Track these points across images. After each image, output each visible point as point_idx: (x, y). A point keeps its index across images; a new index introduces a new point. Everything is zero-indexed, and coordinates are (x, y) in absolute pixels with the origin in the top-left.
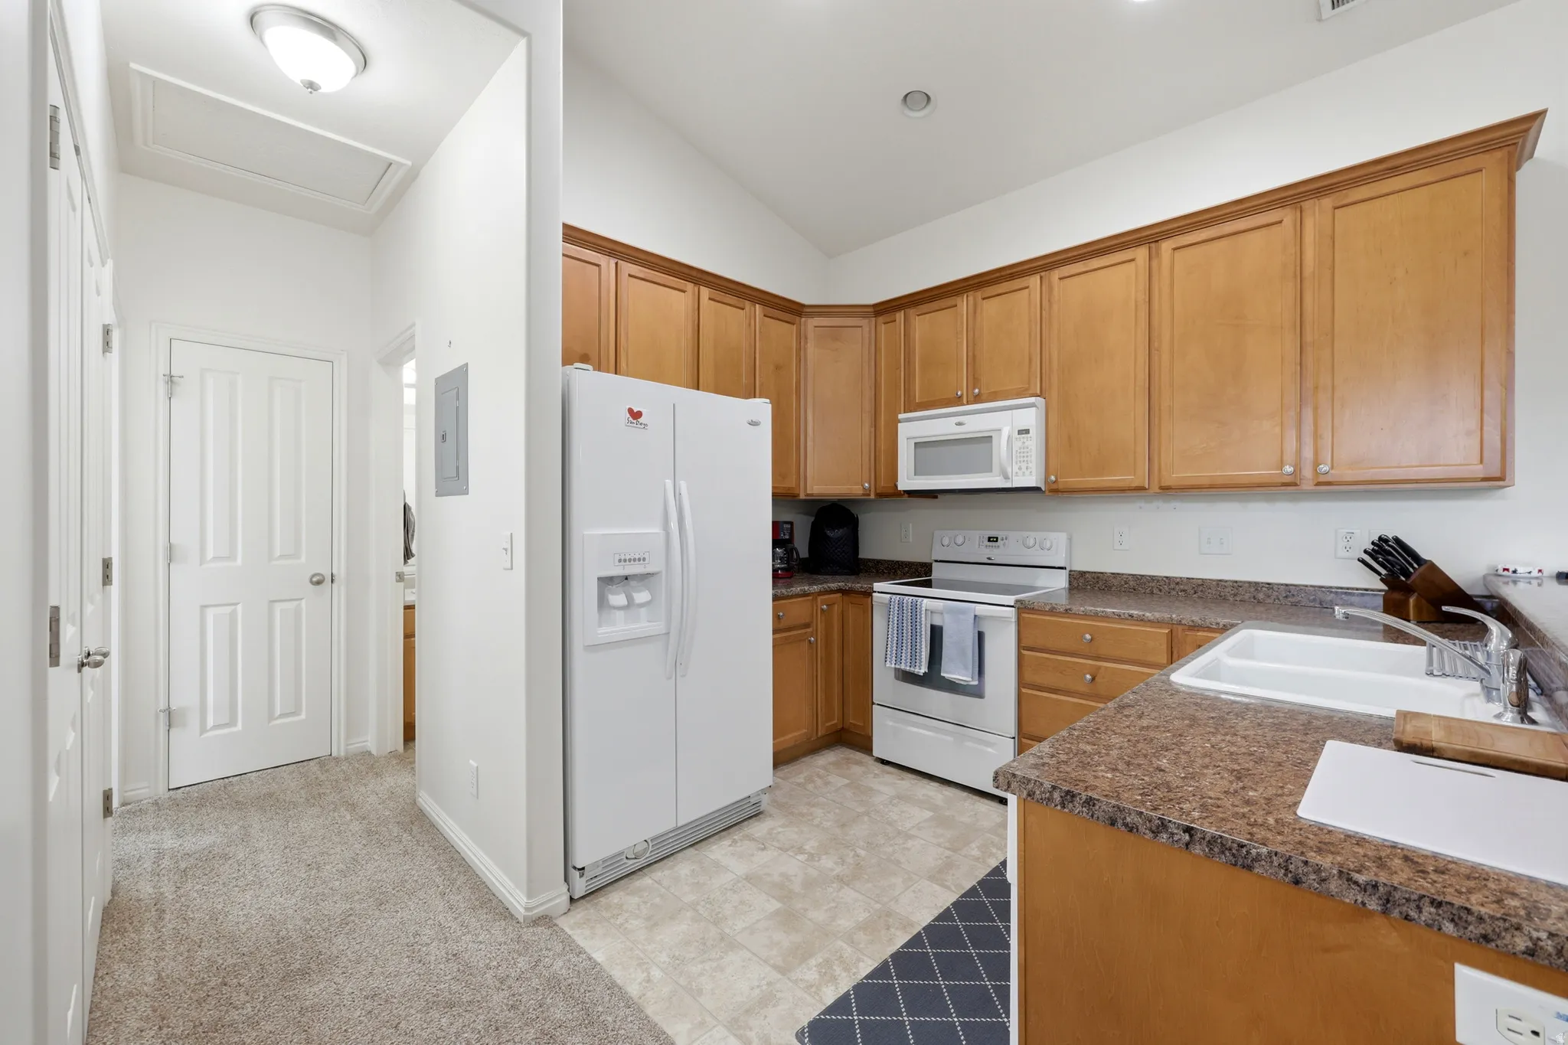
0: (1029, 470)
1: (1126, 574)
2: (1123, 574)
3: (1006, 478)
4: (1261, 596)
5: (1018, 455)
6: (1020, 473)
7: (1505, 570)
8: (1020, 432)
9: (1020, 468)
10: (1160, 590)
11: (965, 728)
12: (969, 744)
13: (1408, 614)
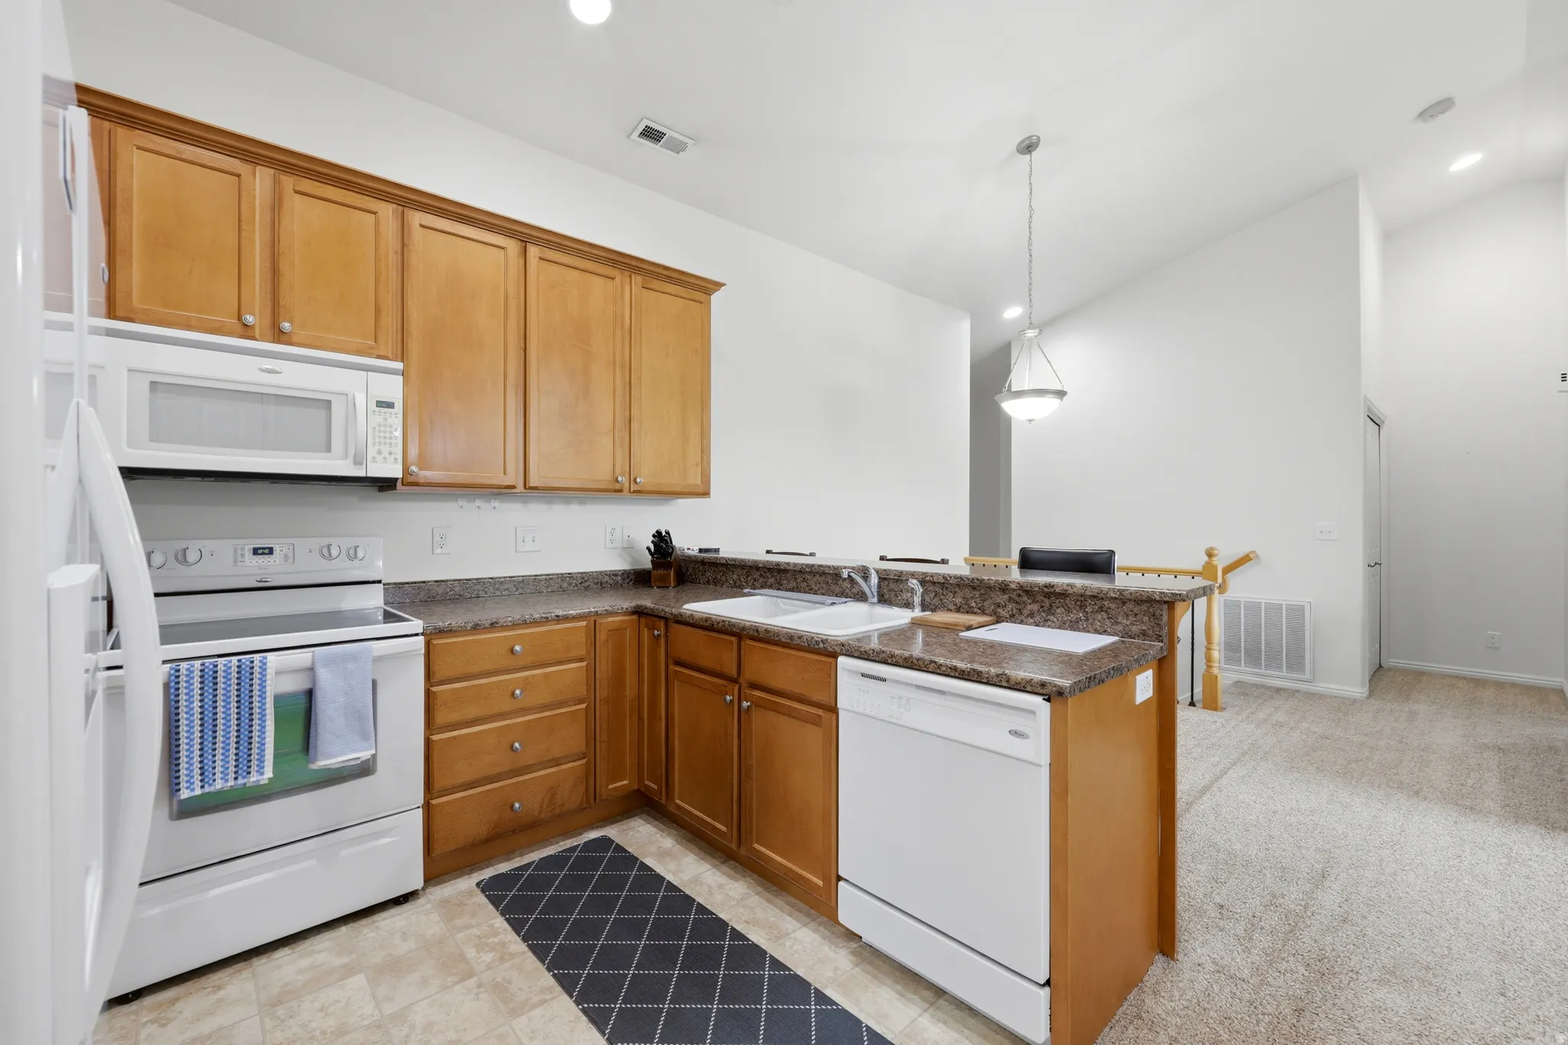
0: (393, 456)
1: (451, 581)
2: (447, 581)
3: (358, 461)
4: (565, 585)
5: (377, 434)
6: (379, 458)
7: (689, 549)
8: (381, 404)
9: (379, 452)
10: (486, 593)
11: (342, 831)
12: (344, 853)
13: (670, 584)
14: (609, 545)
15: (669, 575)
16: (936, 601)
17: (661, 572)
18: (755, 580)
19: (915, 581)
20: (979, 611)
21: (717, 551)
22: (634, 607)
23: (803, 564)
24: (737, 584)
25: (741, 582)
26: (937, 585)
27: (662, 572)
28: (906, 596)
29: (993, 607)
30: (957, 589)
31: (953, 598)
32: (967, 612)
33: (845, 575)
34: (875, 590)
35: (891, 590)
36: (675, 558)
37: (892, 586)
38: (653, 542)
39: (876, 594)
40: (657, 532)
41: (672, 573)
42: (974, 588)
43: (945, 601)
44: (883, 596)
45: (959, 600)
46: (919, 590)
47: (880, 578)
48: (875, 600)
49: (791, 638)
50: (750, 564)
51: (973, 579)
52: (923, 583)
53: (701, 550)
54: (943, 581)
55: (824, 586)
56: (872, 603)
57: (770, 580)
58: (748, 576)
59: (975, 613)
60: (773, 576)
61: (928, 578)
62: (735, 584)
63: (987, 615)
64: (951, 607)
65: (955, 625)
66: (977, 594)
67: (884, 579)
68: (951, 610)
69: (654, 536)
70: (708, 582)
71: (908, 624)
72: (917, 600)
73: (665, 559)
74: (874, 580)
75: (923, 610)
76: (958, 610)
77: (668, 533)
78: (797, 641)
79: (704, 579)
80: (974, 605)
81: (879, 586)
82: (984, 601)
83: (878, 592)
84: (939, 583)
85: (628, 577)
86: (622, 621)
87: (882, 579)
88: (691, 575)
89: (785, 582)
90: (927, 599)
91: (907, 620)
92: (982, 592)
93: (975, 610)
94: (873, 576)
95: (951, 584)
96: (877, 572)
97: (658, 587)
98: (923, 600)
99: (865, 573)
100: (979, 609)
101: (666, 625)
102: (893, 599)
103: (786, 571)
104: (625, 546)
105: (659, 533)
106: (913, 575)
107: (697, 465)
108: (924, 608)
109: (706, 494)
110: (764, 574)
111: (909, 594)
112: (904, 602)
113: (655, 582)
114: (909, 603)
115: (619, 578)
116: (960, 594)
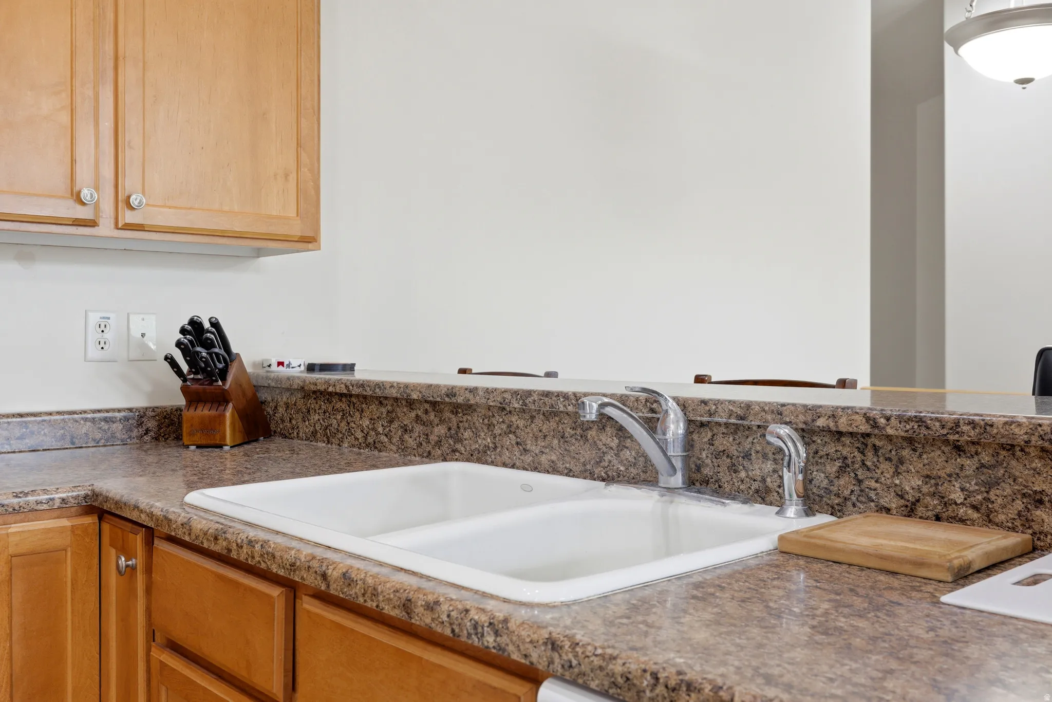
7: (277, 364)
13: (224, 437)
14: (94, 352)
15: (222, 416)
16: (845, 484)
17: (204, 412)
18: (406, 430)
19: (784, 430)
20: (976, 515)
21: (349, 368)
22: (86, 497)
23: (505, 391)
24: (370, 440)
25: (378, 434)
26: (847, 440)
27: (206, 412)
28: (761, 468)
29: (1019, 505)
30: (906, 453)
31: (897, 473)
32: (938, 518)
33: (591, 413)
34: (676, 452)
35: (718, 455)
36: (236, 381)
37: (723, 443)
38: (179, 344)
39: (678, 464)
40: (192, 322)
41: (228, 414)
42: (958, 449)
43: (873, 484)
44: (698, 469)
45: (911, 483)
46: (798, 452)
47: (689, 422)
48: (678, 480)
49: (407, 605)
50: (394, 393)
51: (957, 423)
52: (807, 433)
53: (311, 368)
54: (864, 428)
55: (556, 442)
56: (669, 489)
57: (436, 430)
58: (391, 422)
59: (962, 521)
60: (442, 421)
61: (821, 422)
62: (365, 438)
63: (999, 525)
64: (894, 503)
65: (920, 564)
66: (970, 464)
67: (702, 425)
68: (888, 510)
69: (183, 331)
70: (314, 433)
71: (769, 553)
72: (791, 480)
73: (211, 384)
74: (675, 427)
75: (809, 511)
76: (910, 511)
77: (215, 325)
78: (422, 618)
79: (305, 429)
80: (958, 496)
81: (689, 444)
82: (989, 486)
83: (686, 459)
84: (851, 434)
85: (140, 424)
86: (48, 531)
87: (693, 426)
88: (283, 421)
89: (467, 434)
90: (820, 478)
91: (764, 544)
92: (986, 458)
93: (962, 511)
94: (672, 416)
95: (889, 438)
96: (683, 404)
97: (198, 447)
98: (808, 481)
99: (653, 411)
100: (975, 508)
101: (149, 543)
102: (725, 477)
103: (468, 408)
104: (133, 356)
105: (195, 326)
106: (779, 412)
107: (286, 176)
108: (810, 504)
109: (309, 240)
110: (424, 417)
111: (769, 466)
112: (755, 486)
113: (191, 434)
114: (768, 490)
115: (117, 427)
116: (915, 464)
